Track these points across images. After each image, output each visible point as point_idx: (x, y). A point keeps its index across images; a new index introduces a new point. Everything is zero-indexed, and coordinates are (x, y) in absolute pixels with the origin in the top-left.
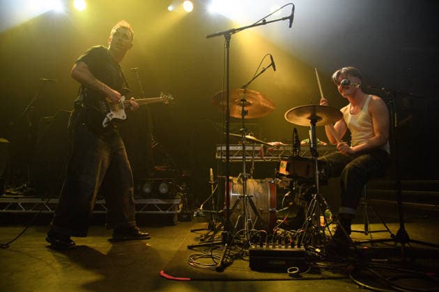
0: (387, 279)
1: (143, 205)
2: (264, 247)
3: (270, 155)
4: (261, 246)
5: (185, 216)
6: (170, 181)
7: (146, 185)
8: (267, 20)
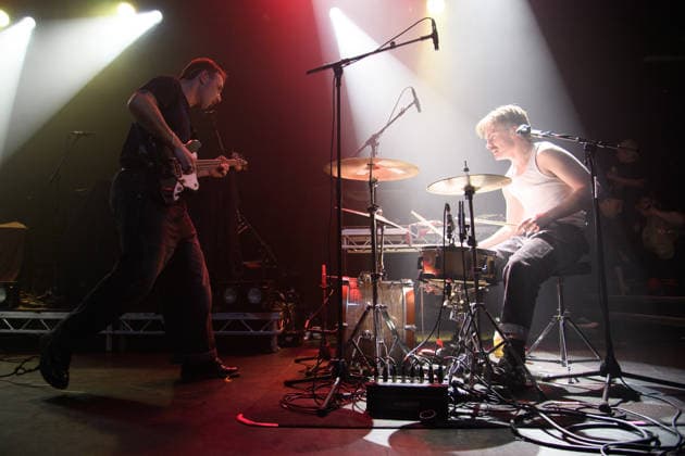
0: (564, 430)
1: (224, 322)
2: (389, 382)
3: (423, 242)
4: (385, 380)
5: (289, 339)
6: (266, 284)
7: (228, 290)
8: (397, 42)
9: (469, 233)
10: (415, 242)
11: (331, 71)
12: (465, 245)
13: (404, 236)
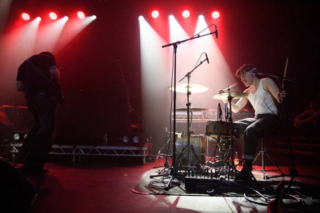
0: (266, 198)
1: (123, 150)
2: (195, 177)
3: (208, 118)
4: (193, 176)
5: (150, 158)
6: (141, 135)
7: (125, 137)
8: (200, 35)
9: (229, 116)
10: (205, 118)
11: (172, 46)
12: (228, 121)
13: (200, 115)
